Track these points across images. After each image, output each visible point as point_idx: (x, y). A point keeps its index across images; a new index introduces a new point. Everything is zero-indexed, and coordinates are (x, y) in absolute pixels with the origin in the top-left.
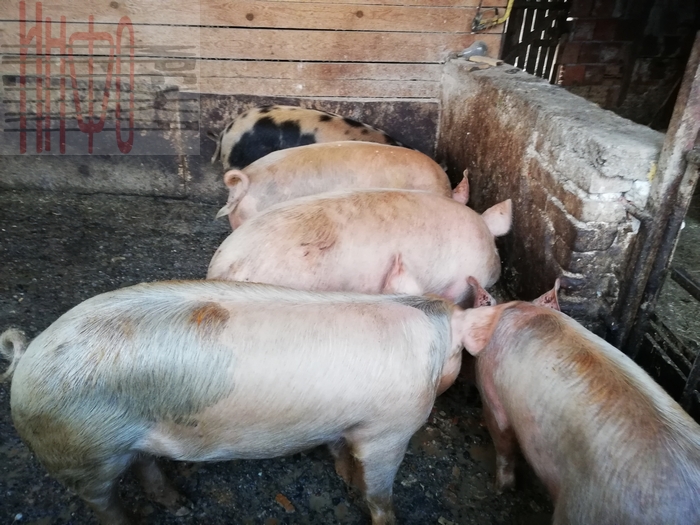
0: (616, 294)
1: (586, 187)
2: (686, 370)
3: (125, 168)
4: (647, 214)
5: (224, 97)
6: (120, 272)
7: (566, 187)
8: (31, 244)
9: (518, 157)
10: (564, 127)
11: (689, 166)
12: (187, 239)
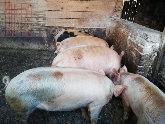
4: (159, 51)
5: (56, 27)
7: (138, 45)
8: (10, 61)
9: (126, 39)
12: (47, 60)
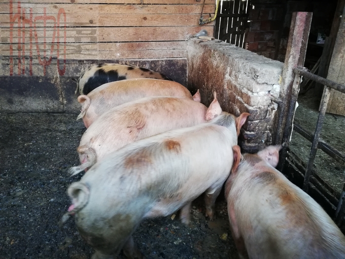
0: (271, 140)
1: (251, 90)
2: (304, 172)
3: (32, 99)
4: (280, 100)
5: (80, 61)
6: (29, 151)
7: (243, 91)
9: (222, 80)
10: (240, 63)
11: (296, 76)
12: (65, 132)
